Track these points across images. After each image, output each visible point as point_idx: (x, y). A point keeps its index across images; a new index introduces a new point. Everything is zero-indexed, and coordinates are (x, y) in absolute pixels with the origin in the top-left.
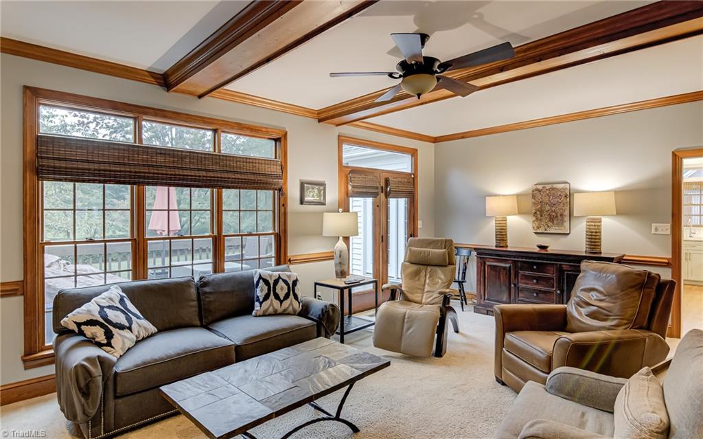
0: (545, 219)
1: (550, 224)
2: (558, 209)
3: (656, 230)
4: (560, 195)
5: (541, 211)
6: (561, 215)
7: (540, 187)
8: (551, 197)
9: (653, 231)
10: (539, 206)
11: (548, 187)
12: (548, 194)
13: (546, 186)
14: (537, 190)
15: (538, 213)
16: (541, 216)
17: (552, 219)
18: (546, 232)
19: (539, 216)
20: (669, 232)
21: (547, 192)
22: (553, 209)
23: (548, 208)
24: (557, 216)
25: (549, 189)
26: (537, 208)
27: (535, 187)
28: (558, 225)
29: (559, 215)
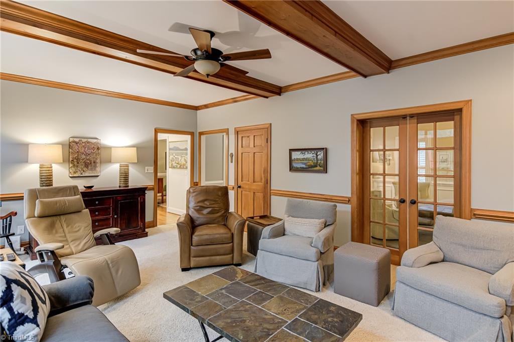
0: (81, 166)
1: (85, 169)
2: (91, 158)
3: (147, 170)
4: (94, 148)
5: (78, 159)
6: (94, 162)
7: (77, 140)
8: (87, 149)
9: (146, 171)
10: (76, 155)
11: (84, 140)
12: (84, 146)
13: (82, 139)
14: (74, 142)
15: (75, 160)
16: (78, 163)
17: (87, 165)
18: (82, 175)
19: (76, 163)
20: (152, 171)
21: (83, 144)
22: (88, 158)
23: (83, 156)
24: (91, 163)
25: (85, 142)
26: (75, 156)
27: (71, 140)
28: (91, 169)
29: (92, 162)
